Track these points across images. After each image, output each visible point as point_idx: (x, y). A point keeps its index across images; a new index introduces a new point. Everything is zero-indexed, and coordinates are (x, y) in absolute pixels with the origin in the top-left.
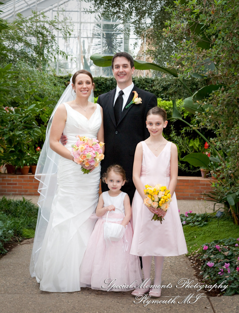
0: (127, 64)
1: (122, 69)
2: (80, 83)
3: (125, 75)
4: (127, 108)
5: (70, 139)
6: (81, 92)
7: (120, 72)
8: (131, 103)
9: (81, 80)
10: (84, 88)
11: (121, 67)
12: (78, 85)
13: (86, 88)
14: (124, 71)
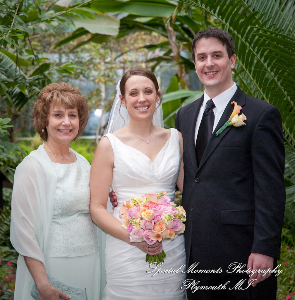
0: (220, 52)
1: (211, 61)
2: (134, 94)
3: (217, 72)
4: (219, 135)
5: (122, 198)
6: (136, 110)
7: (208, 67)
8: (227, 124)
9: (135, 88)
10: (140, 102)
11: (209, 58)
12: (130, 97)
13: (144, 102)
14: (216, 65)
